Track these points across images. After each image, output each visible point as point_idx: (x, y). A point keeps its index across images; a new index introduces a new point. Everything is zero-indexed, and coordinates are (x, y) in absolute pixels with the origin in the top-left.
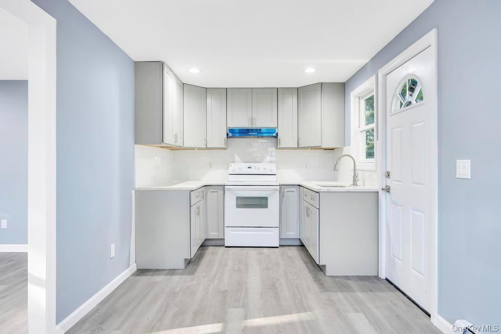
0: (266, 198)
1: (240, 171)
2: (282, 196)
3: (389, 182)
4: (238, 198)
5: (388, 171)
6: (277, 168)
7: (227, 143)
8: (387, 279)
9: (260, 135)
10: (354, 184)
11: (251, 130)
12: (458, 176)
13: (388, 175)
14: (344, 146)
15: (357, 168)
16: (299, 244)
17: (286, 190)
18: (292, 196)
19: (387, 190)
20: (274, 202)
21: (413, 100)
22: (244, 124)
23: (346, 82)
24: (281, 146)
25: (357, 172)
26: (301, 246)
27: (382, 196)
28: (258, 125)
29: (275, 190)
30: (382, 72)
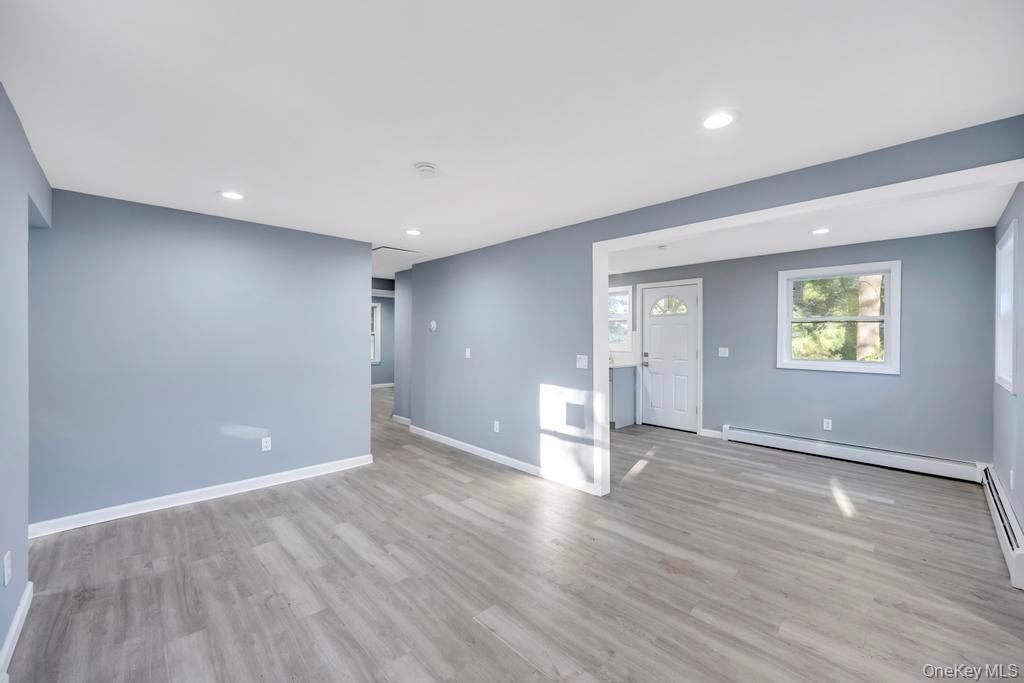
3: (646, 360)
5: (645, 351)
8: (643, 424)
12: (719, 356)
13: (646, 355)
19: (646, 365)
30: (640, 287)
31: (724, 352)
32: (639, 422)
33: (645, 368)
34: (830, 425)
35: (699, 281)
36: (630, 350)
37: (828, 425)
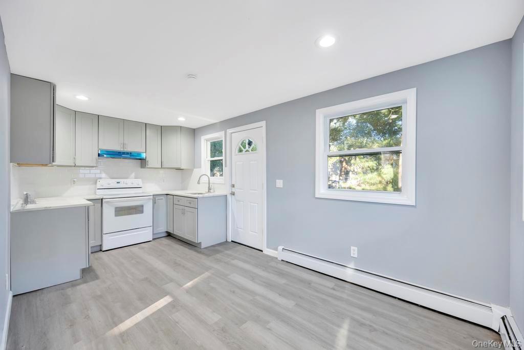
0: (142, 206)
1: (108, 186)
2: (154, 202)
3: (234, 190)
4: (116, 208)
5: (233, 183)
6: (143, 183)
7: (97, 162)
8: (232, 241)
9: (132, 157)
10: (209, 192)
11: (124, 153)
12: (277, 187)
13: (233, 186)
14: (194, 168)
15: (211, 182)
16: (167, 235)
17: (157, 198)
18: (162, 202)
19: (233, 194)
20: (148, 208)
21: (250, 150)
22: (117, 148)
23: (196, 129)
24: (148, 167)
25: (210, 185)
26: (167, 236)
27: (229, 197)
28: (129, 149)
29: (150, 199)
30: (229, 131)
31: (280, 183)
32: (230, 240)
33: (233, 196)
34: (356, 252)
35: (263, 123)
36: (223, 182)
37: (354, 252)
